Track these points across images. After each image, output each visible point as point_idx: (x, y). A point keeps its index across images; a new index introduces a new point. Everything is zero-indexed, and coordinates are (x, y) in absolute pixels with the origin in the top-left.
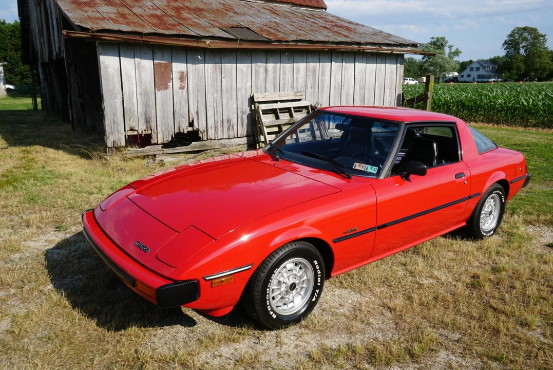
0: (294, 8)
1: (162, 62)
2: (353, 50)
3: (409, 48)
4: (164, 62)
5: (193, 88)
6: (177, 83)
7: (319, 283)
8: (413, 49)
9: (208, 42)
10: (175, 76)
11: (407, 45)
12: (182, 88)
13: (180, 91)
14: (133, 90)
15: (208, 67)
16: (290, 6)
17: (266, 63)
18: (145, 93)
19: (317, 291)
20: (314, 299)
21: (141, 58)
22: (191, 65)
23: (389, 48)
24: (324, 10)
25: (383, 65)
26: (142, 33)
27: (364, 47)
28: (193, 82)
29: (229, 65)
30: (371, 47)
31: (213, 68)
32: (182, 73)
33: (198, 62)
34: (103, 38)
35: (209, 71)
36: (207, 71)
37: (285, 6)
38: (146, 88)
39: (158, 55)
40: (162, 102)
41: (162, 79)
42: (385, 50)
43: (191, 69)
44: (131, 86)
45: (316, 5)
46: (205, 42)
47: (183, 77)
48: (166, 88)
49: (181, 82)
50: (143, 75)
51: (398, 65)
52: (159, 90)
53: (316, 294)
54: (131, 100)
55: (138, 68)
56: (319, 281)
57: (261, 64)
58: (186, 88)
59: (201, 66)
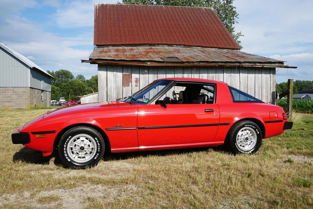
0: (219, 50)
1: (127, 73)
2: (235, 66)
3: (277, 64)
4: (128, 74)
5: (142, 86)
6: (134, 83)
7: (99, 150)
8: (280, 65)
9: (149, 63)
10: (133, 80)
11: (275, 63)
12: (136, 86)
13: (135, 87)
14: (112, 86)
15: (150, 76)
16: (217, 49)
17: (183, 74)
18: (117, 88)
19: (98, 154)
20: (96, 158)
21: (116, 72)
22: (141, 75)
23: (262, 64)
24: (239, 50)
25: (260, 75)
26: (116, 60)
27: (244, 64)
28: (142, 83)
29: (162, 75)
30: (248, 64)
31: (153, 76)
32: (137, 79)
33: (145, 73)
34: (98, 62)
35: (151, 77)
36: (150, 78)
37: (214, 49)
38: (118, 86)
39: (125, 70)
40: (126, 92)
41: (126, 82)
42: (259, 65)
43: (141, 77)
44: (112, 85)
45: (234, 48)
46: (147, 63)
47: (137, 81)
48: (129, 86)
49: (136, 83)
50: (117, 79)
51: (271, 75)
52: (124, 87)
53: (97, 156)
54: (111, 91)
55: (115, 76)
56: (99, 149)
57: (180, 74)
58: (139, 86)
59: (147, 75)
